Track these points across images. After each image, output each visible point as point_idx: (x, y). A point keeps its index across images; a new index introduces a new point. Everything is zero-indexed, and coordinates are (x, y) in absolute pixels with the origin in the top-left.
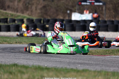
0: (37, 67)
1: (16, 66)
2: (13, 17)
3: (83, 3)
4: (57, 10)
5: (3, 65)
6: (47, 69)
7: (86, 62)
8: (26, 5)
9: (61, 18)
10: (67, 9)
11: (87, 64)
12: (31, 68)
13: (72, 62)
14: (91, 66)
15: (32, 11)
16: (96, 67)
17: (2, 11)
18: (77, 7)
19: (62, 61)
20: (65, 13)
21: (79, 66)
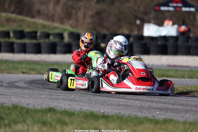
0: (88, 114)
1: (52, 112)
2: (47, 30)
3: (163, 8)
4: (119, 20)
5: (32, 110)
6: (105, 117)
7: (169, 107)
8: (67, 9)
9: (126, 32)
10: (136, 18)
11: (172, 110)
12: (78, 115)
13: (146, 106)
14: (177, 113)
15: (77, 20)
16: (186, 115)
17: (28, 19)
18: (153, 14)
19: (129, 104)
20: (132, 24)
21: (158, 113)
